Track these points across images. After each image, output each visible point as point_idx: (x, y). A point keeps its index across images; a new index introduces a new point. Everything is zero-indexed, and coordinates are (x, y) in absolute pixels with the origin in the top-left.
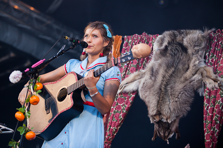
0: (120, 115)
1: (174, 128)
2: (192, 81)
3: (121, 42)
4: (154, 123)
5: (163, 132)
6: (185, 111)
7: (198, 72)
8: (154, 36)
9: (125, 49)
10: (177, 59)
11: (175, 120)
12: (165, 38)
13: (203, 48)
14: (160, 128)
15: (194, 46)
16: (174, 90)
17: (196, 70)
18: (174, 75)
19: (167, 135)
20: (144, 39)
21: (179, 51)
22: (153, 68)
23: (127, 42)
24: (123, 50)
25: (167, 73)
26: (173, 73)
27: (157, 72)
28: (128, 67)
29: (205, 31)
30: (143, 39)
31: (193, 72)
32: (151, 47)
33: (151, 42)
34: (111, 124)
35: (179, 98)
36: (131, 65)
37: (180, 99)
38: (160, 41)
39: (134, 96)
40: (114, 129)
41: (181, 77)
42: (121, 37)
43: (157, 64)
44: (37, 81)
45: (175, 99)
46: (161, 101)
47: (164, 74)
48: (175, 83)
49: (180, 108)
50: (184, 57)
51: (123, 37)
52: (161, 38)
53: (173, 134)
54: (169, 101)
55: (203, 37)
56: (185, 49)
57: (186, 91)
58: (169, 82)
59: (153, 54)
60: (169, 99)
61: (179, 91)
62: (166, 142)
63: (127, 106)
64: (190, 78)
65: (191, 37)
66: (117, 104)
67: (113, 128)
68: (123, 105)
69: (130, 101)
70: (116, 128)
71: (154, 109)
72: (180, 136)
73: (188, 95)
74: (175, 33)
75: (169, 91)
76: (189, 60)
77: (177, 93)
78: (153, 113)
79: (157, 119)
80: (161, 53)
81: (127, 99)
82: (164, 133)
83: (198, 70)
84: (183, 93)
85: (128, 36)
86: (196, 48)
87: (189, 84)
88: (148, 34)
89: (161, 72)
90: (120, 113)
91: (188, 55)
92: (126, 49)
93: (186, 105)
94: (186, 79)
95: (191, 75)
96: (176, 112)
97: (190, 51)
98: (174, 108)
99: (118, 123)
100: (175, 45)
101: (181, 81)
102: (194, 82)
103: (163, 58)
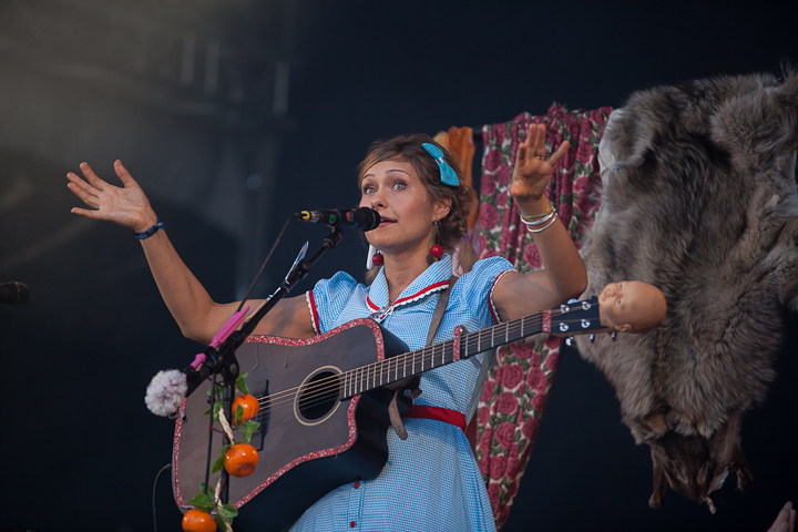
0: (517, 429)
1: (724, 454)
2: (767, 273)
3: (473, 150)
4: (648, 442)
5: (687, 473)
6: (757, 384)
7: (784, 236)
8: (594, 115)
9: (490, 176)
10: (696, 194)
11: (725, 426)
12: (639, 119)
13: (789, 143)
14: (672, 459)
15: (753, 140)
16: (704, 317)
17: (774, 230)
18: (693, 257)
19: (704, 479)
20: (560, 131)
21: (698, 167)
22: (611, 240)
23: (494, 148)
24: (485, 181)
25: (668, 255)
26: (689, 250)
27: (629, 252)
28: (514, 243)
29: (787, 75)
30: (556, 132)
31: (763, 240)
32: (591, 158)
33: (586, 140)
34: (489, 466)
35: (727, 344)
36: (524, 238)
37: (733, 346)
38: (623, 133)
39: (556, 350)
40: (503, 486)
41: (721, 263)
42: (470, 131)
43: (623, 223)
44: (237, 391)
45: (712, 347)
46: (664, 360)
47: (656, 259)
48: (702, 287)
49: (738, 376)
50: (723, 186)
51: (478, 131)
52: (621, 122)
53: (726, 474)
54: (694, 358)
55: (782, 101)
56: (719, 157)
57: (749, 312)
58: (681, 285)
59: (601, 186)
60: (692, 351)
61: (723, 315)
62: (706, 506)
63: (536, 392)
64: (757, 262)
65: (739, 110)
66: (499, 391)
67: (499, 482)
68: (522, 390)
69: (546, 373)
70: (509, 481)
71: (640, 393)
72: (752, 478)
73: (760, 325)
74: (675, 98)
75: (687, 319)
76: (744, 193)
77: (718, 326)
78: (640, 408)
79: (659, 428)
80: (632, 180)
81: (534, 365)
82: (693, 477)
83: (781, 229)
84: (739, 323)
85: (495, 126)
86: (762, 147)
87: (755, 287)
88: (570, 108)
89: (645, 250)
90: (516, 424)
91: (734, 174)
92: (496, 178)
93: (758, 363)
94: (742, 269)
95: (759, 251)
96: (725, 393)
97: (740, 160)
98: (716, 381)
99: (515, 462)
100: (682, 145)
101: (725, 277)
102: (775, 277)
103: (644, 199)
